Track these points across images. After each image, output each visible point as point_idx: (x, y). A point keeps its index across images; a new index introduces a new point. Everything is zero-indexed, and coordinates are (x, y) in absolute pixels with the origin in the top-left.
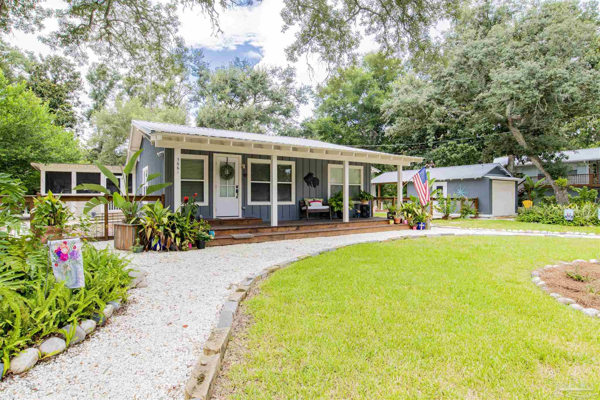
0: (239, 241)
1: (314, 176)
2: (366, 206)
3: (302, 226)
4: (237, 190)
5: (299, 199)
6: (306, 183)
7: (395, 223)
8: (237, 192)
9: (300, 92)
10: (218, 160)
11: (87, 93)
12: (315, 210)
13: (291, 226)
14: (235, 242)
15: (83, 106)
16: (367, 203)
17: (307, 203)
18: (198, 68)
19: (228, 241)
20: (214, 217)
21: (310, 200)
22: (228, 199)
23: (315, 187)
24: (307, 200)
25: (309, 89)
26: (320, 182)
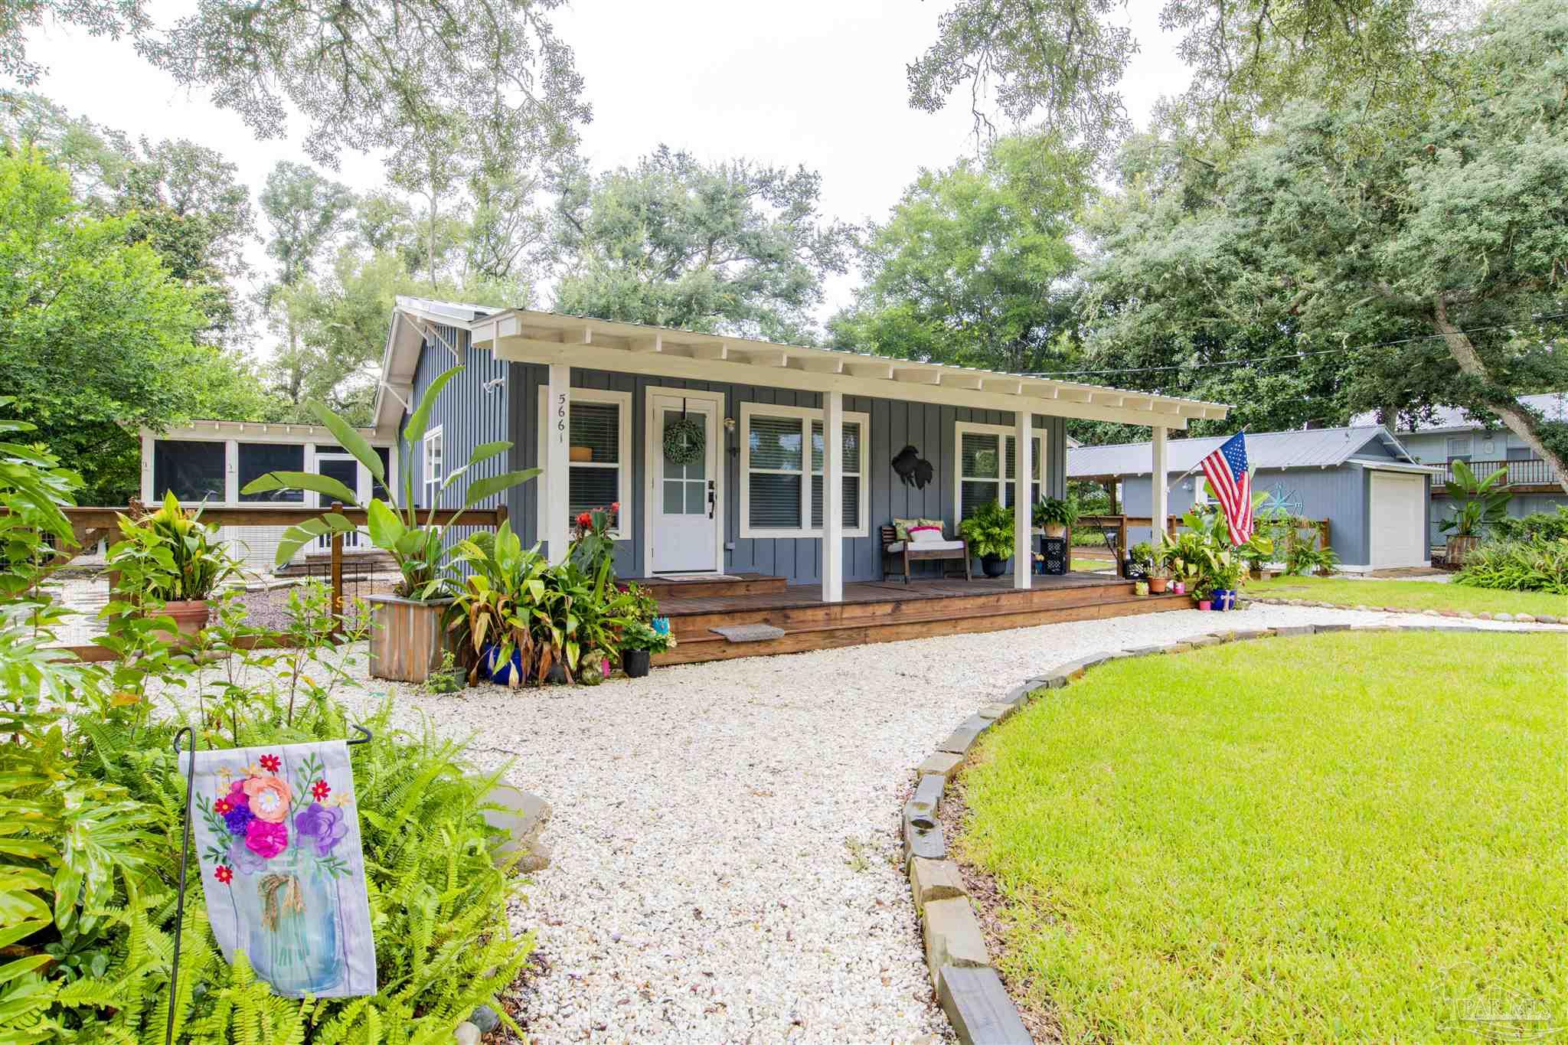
0: (743, 649)
1: (919, 456)
2: (1059, 540)
3: (909, 601)
4: (711, 495)
5: (881, 521)
6: (898, 477)
7: (1151, 592)
8: (711, 500)
9: (828, 241)
10: (661, 402)
11: (262, 241)
12: (927, 552)
13: (878, 602)
14: (731, 651)
15: (252, 275)
16: (1060, 533)
17: (902, 534)
18: (558, 170)
19: (714, 650)
20: (648, 574)
21: (911, 524)
22: (686, 522)
23: (921, 486)
24: (903, 525)
25: (849, 234)
26: (935, 475)
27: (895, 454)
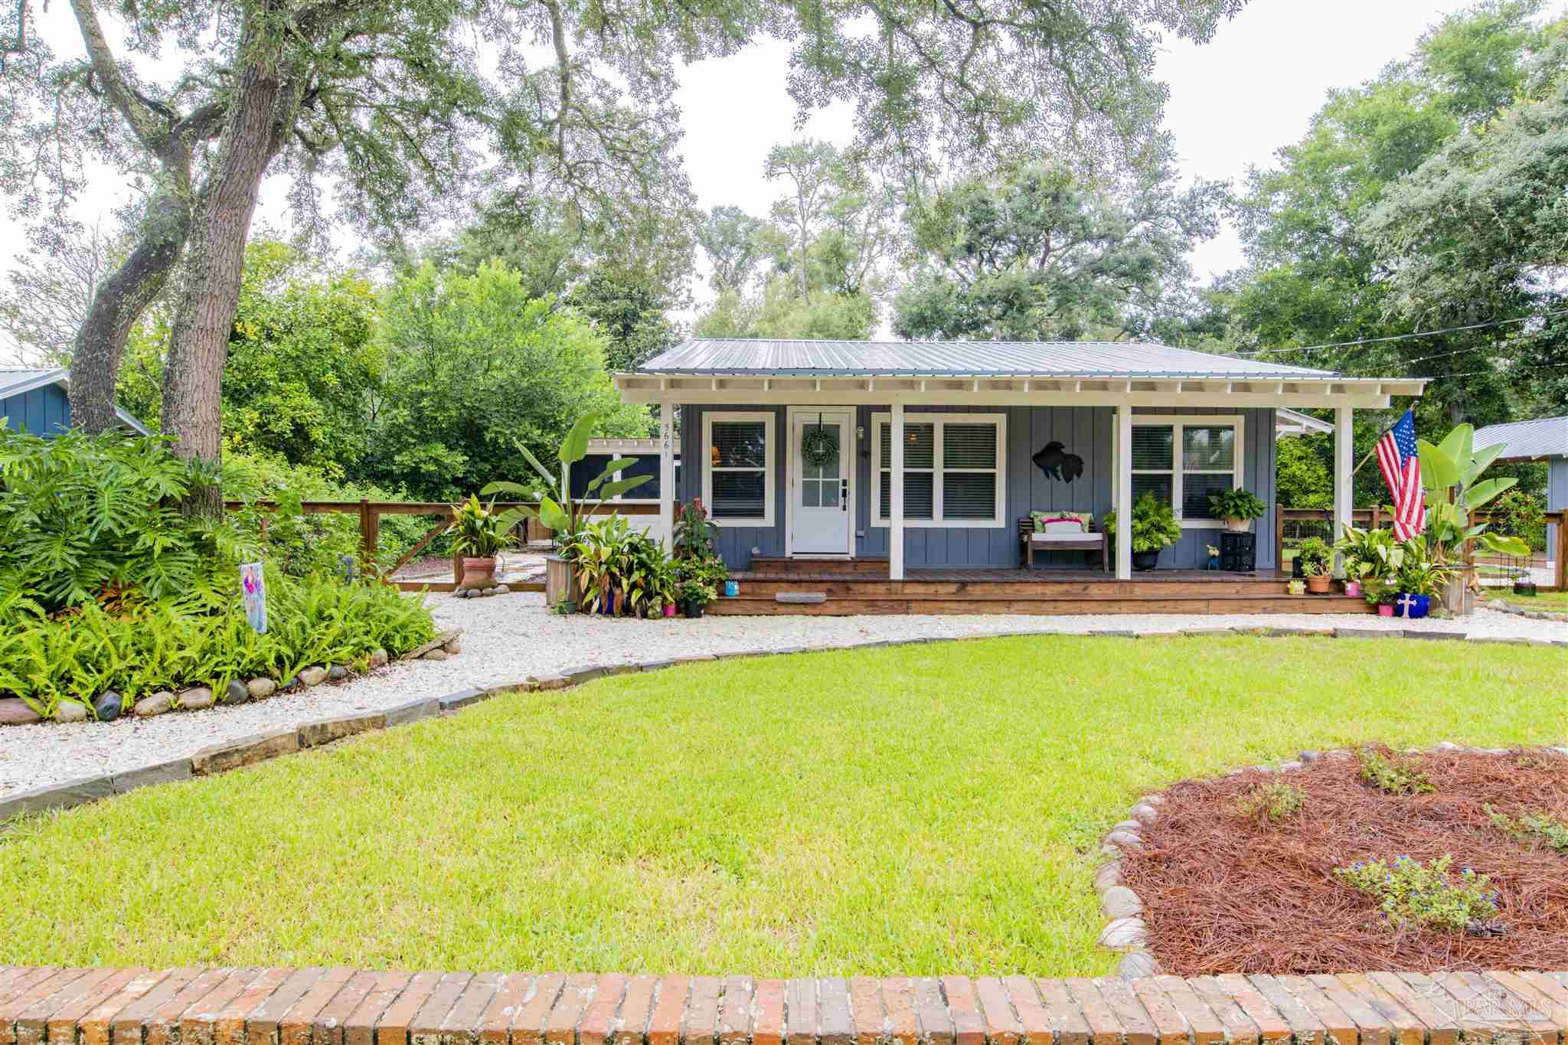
0: (791, 609)
1: (1066, 451)
3: (974, 583)
4: (844, 491)
5: (1021, 513)
6: (1041, 472)
7: (1308, 591)
8: (844, 495)
9: (1191, 204)
10: (797, 422)
12: (1056, 543)
13: (941, 582)
14: (781, 609)
16: (1242, 527)
17: (1038, 524)
19: (765, 607)
20: (788, 554)
21: (1046, 517)
22: (820, 512)
23: (1068, 480)
24: (1040, 516)
25: (1218, 192)
26: (1087, 467)
27: (1038, 449)
